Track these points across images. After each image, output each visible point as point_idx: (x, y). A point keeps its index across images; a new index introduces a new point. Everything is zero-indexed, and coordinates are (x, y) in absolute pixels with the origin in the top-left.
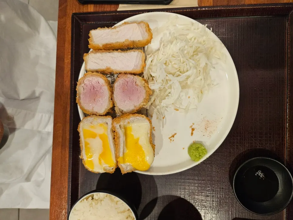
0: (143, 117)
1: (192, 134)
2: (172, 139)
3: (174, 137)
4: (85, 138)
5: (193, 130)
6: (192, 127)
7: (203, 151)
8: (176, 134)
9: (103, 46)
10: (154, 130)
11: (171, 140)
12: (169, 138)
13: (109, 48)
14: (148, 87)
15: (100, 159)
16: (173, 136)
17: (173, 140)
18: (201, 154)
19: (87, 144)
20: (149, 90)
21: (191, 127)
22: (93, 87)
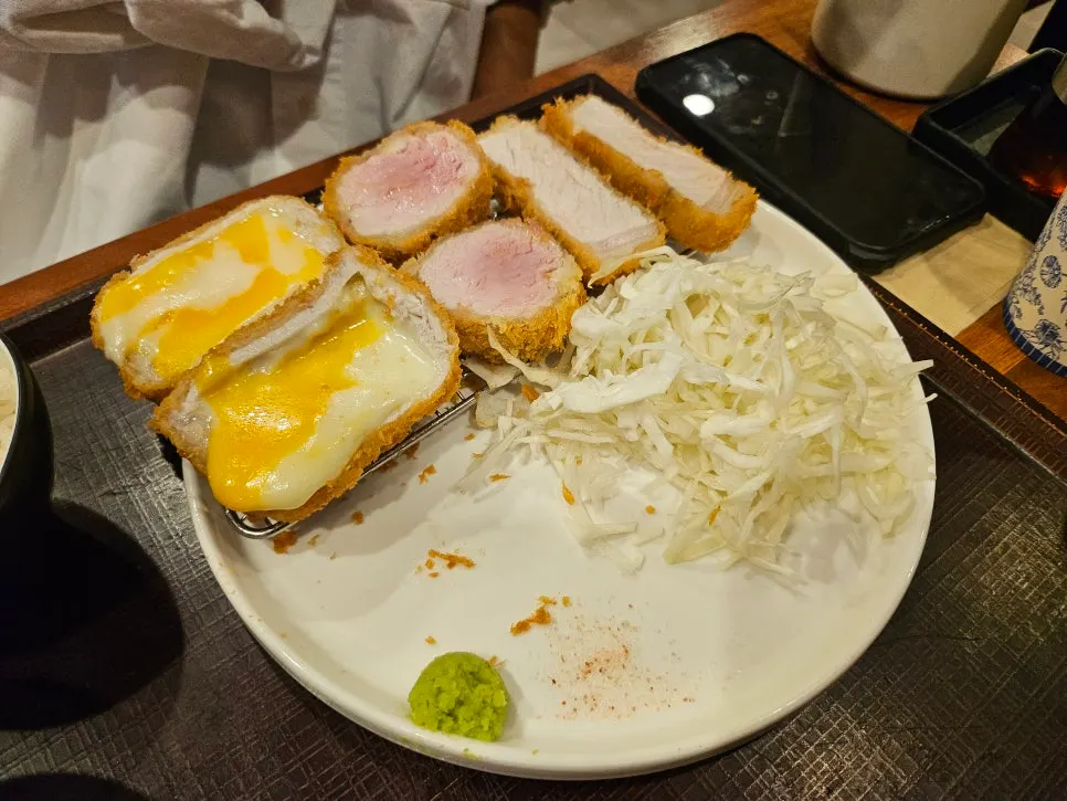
0: (450, 341)
1: (522, 627)
2: (440, 565)
3: (451, 565)
4: (225, 235)
5: (542, 617)
6: (550, 609)
7: (489, 712)
8: (469, 564)
9: (583, 134)
10: (422, 478)
11: (430, 565)
12: (433, 553)
13: (589, 152)
14: (570, 310)
15: (166, 317)
16: (452, 562)
17: (435, 575)
18: (462, 713)
19: (205, 250)
20: (562, 317)
21: (547, 601)
22: (431, 162)
